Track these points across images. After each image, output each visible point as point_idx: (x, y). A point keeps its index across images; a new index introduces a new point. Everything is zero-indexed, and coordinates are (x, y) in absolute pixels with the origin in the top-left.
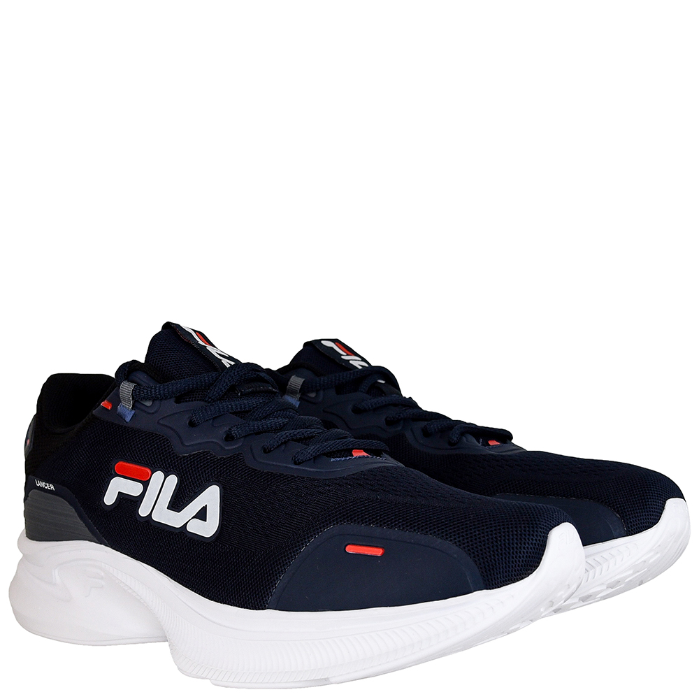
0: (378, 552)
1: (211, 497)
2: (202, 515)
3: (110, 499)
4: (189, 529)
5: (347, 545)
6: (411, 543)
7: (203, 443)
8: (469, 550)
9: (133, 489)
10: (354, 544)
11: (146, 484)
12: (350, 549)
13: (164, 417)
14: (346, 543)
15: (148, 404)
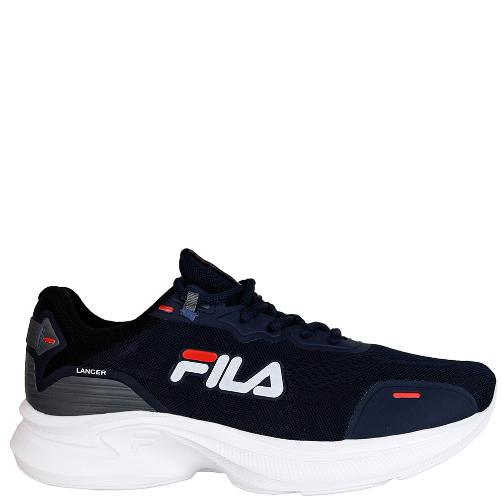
0: (417, 396)
1: (273, 370)
2: (266, 382)
3: (176, 376)
4: (255, 393)
5: (394, 393)
6: (435, 388)
7: (256, 333)
8: (470, 390)
9: (200, 368)
10: (397, 392)
11: (211, 365)
12: (396, 396)
13: (221, 316)
14: (392, 392)
15: (207, 307)
